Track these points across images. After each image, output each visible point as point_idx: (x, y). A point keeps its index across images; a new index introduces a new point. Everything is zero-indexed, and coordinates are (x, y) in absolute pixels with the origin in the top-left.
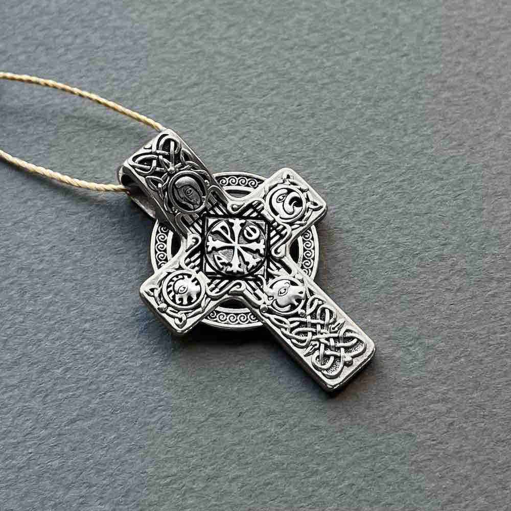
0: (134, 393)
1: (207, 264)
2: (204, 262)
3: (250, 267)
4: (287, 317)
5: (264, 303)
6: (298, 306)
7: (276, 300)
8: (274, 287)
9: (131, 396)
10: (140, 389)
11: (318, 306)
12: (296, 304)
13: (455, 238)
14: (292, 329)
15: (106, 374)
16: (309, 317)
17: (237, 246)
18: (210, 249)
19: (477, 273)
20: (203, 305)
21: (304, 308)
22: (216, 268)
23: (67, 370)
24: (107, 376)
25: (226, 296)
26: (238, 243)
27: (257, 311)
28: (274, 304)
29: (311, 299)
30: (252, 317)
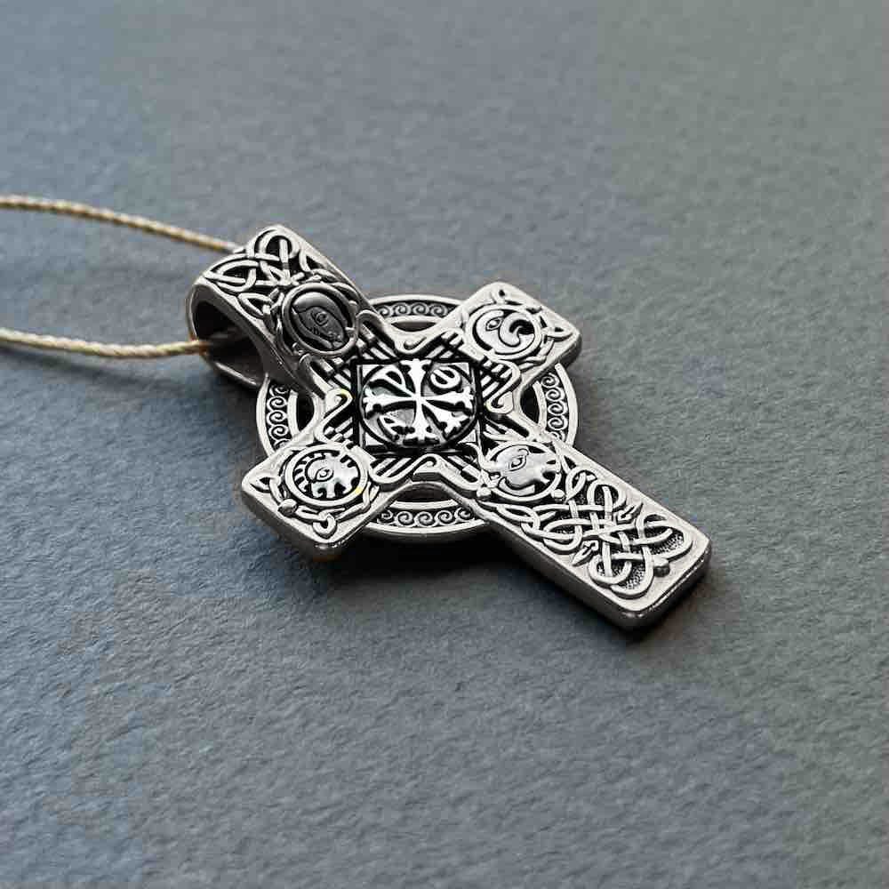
0: (244, 671)
1: (367, 435)
2: (361, 431)
3: (448, 430)
4: (531, 505)
5: (484, 485)
6: (549, 484)
7: (506, 478)
8: (498, 458)
9: (238, 676)
10: (256, 664)
11: (588, 484)
12: (546, 481)
14: (543, 524)
15: (184, 646)
16: (572, 503)
17: (420, 401)
18: (369, 408)
20: (366, 498)
21: (562, 486)
22: (386, 439)
23: (108, 646)
24: (187, 648)
25: (410, 483)
26: (422, 395)
27: (472, 503)
28: (503, 485)
29: (571, 474)
30: (463, 513)
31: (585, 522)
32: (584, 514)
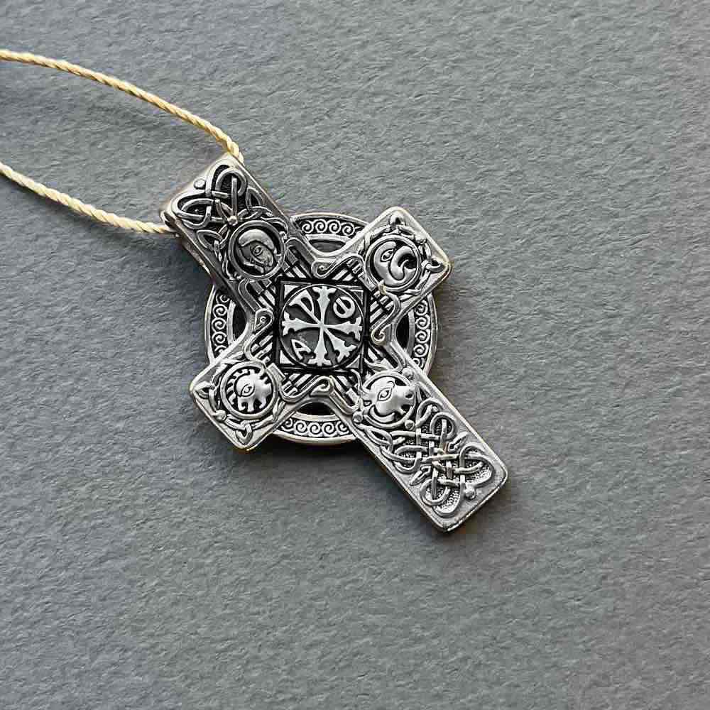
1: (281, 352)
2: (278, 347)
3: (340, 357)
4: (389, 430)
5: (359, 410)
6: (405, 414)
7: (374, 406)
8: (372, 387)
11: (433, 413)
12: (402, 412)
13: (629, 308)
14: (395, 447)
16: (418, 432)
17: (323, 328)
19: (655, 360)
20: (275, 411)
21: (413, 417)
22: (294, 359)
25: (308, 398)
26: (326, 323)
28: (373, 413)
29: (422, 404)
30: (341, 427)
31: (425, 448)
32: (425, 442)
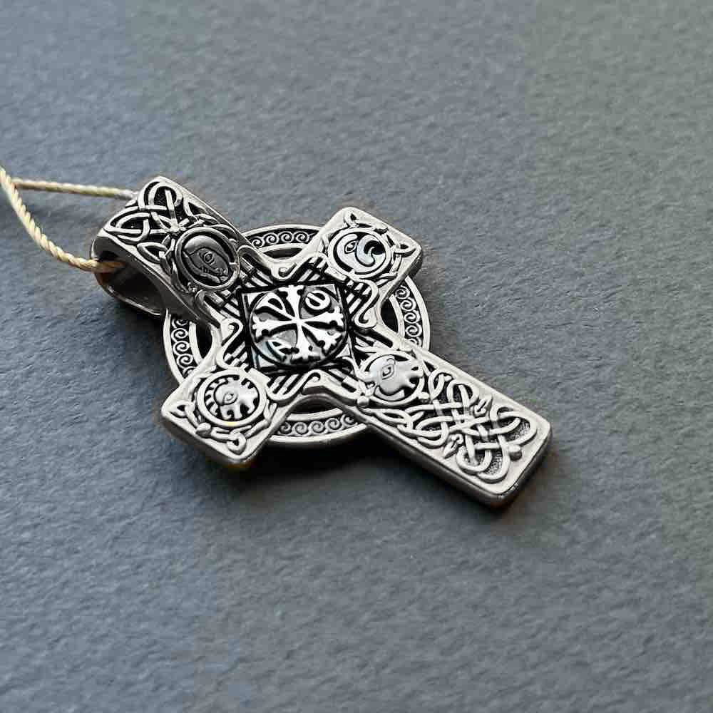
1: (260, 357)
2: (254, 354)
4: (403, 408)
5: (363, 394)
6: (415, 388)
7: (379, 386)
8: (370, 368)
11: (446, 383)
12: (413, 386)
14: (416, 423)
16: (436, 403)
17: (301, 323)
21: (426, 389)
22: (276, 360)
26: (301, 318)
27: (354, 409)
28: (378, 392)
29: (432, 376)
30: (348, 419)
31: (449, 419)
32: (447, 412)
